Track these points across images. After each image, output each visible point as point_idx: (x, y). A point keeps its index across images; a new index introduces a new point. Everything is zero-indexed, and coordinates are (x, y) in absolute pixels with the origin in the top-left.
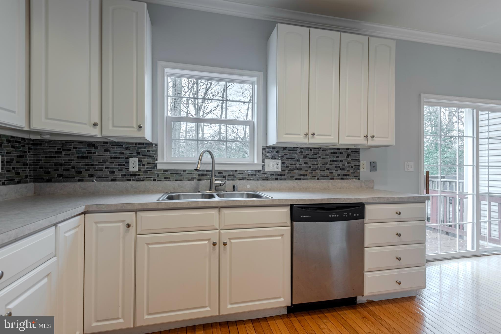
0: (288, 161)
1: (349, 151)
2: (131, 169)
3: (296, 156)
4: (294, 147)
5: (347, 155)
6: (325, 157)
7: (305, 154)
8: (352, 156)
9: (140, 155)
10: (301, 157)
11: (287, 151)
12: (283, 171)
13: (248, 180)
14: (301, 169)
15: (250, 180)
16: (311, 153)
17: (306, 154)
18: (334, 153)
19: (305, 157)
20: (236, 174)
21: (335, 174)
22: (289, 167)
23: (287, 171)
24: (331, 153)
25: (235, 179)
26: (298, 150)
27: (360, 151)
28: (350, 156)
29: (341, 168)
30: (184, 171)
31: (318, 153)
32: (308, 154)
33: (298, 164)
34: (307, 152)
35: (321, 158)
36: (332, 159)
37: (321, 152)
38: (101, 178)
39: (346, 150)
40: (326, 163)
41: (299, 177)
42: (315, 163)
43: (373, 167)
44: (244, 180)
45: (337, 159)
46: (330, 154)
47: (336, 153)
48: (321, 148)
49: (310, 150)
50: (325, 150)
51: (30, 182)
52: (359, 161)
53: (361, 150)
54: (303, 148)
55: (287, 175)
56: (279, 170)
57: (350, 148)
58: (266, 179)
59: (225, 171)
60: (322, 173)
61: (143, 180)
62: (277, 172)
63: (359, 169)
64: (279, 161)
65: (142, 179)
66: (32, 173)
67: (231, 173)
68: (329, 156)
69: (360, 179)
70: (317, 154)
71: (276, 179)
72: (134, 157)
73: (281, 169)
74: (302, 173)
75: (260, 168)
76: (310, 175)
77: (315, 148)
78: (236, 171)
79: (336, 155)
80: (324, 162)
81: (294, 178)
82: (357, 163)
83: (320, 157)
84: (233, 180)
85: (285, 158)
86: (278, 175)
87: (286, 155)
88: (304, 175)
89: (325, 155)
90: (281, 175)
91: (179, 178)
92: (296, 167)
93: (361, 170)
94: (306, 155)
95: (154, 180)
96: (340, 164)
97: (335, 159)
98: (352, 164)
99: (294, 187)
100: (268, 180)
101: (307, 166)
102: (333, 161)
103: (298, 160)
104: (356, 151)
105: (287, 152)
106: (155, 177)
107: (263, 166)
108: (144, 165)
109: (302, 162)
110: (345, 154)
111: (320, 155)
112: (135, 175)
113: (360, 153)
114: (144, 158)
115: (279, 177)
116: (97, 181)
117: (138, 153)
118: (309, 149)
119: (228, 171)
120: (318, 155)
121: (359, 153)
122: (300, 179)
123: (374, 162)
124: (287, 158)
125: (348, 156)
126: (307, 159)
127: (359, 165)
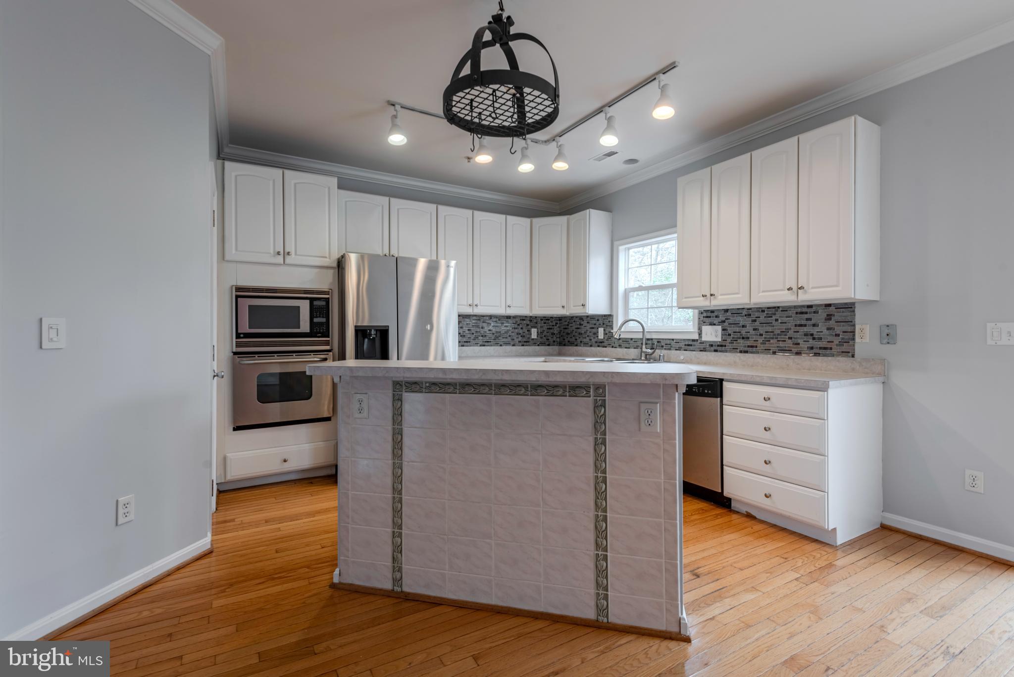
0: (731, 327)
1: (832, 308)
2: (600, 337)
3: (741, 320)
4: (738, 309)
5: (828, 315)
6: (785, 320)
7: (753, 317)
8: (838, 316)
9: (605, 325)
10: (747, 321)
11: (729, 314)
12: (723, 340)
13: (685, 350)
14: (748, 338)
15: (686, 350)
16: (762, 317)
17: (756, 317)
18: (802, 313)
19: (755, 321)
20: (673, 343)
21: (804, 346)
22: (732, 336)
23: (729, 340)
24: (797, 313)
25: (672, 349)
26: (745, 312)
27: (855, 307)
28: (834, 316)
29: (812, 337)
30: (632, 339)
31: (775, 314)
32: (759, 317)
33: (743, 331)
34: (757, 314)
35: (780, 321)
36: (798, 323)
37: (779, 314)
38: (586, 344)
39: (825, 306)
40: (788, 329)
41: (746, 349)
42: (770, 329)
43: (888, 335)
44: (680, 350)
45: (809, 323)
46: (794, 315)
47: (806, 313)
48: (779, 307)
49: (762, 311)
50: (785, 309)
51: (557, 345)
52: (854, 325)
53: (856, 305)
54: (750, 309)
55: (729, 346)
56: (719, 339)
57: (833, 304)
58: (704, 350)
59: (663, 339)
60: (781, 344)
61: (606, 347)
62: (716, 342)
63: (854, 339)
64: (719, 328)
65: (606, 345)
66: (558, 340)
67: (668, 342)
68: (792, 318)
69: (856, 356)
70: (773, 316)
71: (716, 351)
72: (601, 327)
73: (722, 338)
74: (749, 343)
75: (696, 337)
76: (762, 347)
77: (768, 308)
78: (673, 340)
79: (806, 316)
80: (784, 327)
81: (738, 350)
82: (849, 329)
83: (777, 320)
84: (670, 349)
85: (726, 324)
86: (718, 346)
87: (727, 319)
88: (752, 347)
89: (787, 317)
90: (722, 346)
91: (627, 345)
92: (741, 335)
93: (857, 339)
94: (755, 319)
95: (613, 347)
96: (814, 330)
97: (803, 322)
98: (839, 329)
99: (735, 362)
100: (705, 351)
101: (757, 334)
102: (801, 325)
103: (743, 326)
104: (849, 307)
105: (729, 316)
106: (613, 345)
107: (700, 334)
108: (606, 334)
109: (749, 328)
110: (822, 314)
111: (777, 318)
112: (601, 342)
113: (856, 310)
114: (607, 328)
115: (719, 348)
116: (583, 346)
117: (603, 324)
118: (760, 310)
119: (666, 339)
120: (774, 318)
121: (854, 311)
122: (746, 352)
123: (888, 326)
124: (729, 324)
125: (829, 317)
126: (757, 323)
127: (853, 332)
